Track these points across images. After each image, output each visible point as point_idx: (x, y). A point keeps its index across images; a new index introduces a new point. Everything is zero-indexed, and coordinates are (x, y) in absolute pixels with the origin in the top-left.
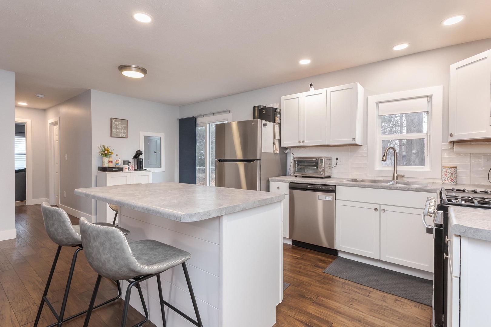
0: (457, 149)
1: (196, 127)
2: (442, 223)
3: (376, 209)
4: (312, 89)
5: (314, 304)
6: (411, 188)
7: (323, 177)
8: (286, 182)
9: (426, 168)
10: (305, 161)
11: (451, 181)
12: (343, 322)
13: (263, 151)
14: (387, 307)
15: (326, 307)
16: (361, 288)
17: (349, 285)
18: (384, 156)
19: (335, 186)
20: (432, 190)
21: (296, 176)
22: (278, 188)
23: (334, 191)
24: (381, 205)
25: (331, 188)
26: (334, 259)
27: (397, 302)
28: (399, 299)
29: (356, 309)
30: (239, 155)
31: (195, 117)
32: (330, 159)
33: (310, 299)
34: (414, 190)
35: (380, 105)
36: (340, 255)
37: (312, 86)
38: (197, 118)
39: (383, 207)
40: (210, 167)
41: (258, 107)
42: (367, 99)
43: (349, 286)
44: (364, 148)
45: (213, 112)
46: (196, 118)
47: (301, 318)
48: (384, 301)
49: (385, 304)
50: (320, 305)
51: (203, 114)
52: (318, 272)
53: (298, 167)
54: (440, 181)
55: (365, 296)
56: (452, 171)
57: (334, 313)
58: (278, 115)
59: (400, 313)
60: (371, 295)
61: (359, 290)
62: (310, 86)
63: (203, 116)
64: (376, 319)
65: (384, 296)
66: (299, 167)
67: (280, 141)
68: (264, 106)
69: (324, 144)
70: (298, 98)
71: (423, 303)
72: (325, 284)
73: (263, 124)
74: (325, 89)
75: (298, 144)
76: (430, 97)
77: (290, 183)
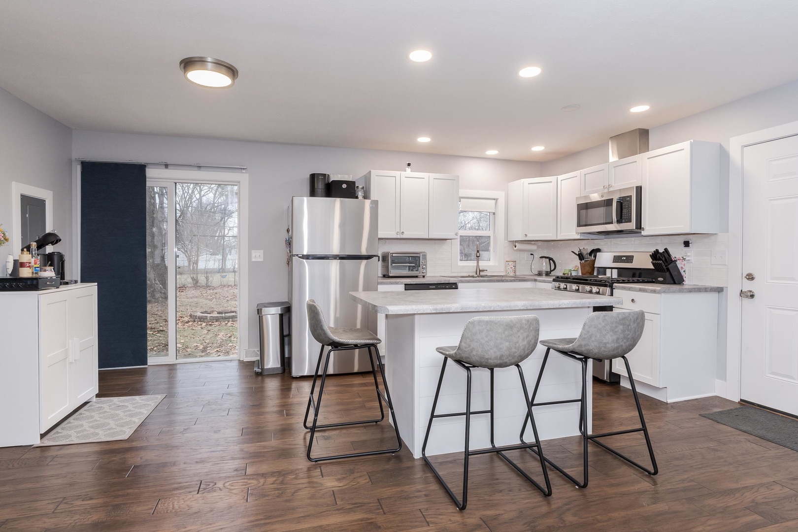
4: (408, 170)
7: (425, 275)
8: (400, 283)
9: (492, 263)
11: (514, 272)
19: (457, 283)
25: (454, 286)
31: (145, 165)
35: (462, 200)
37: (410, 166)
38: (147, 167)
41: (319, 175)
45: (199, 163)
46: (145, 168)
53: (392, 264)
54: (503, 274)
58: (361, 194)
62: (408, 166)
69: (427, 237)
70: (395, 177)
74: (427, 174)
75: (395, 236)
76: (496, 200)
77: (405, 285)
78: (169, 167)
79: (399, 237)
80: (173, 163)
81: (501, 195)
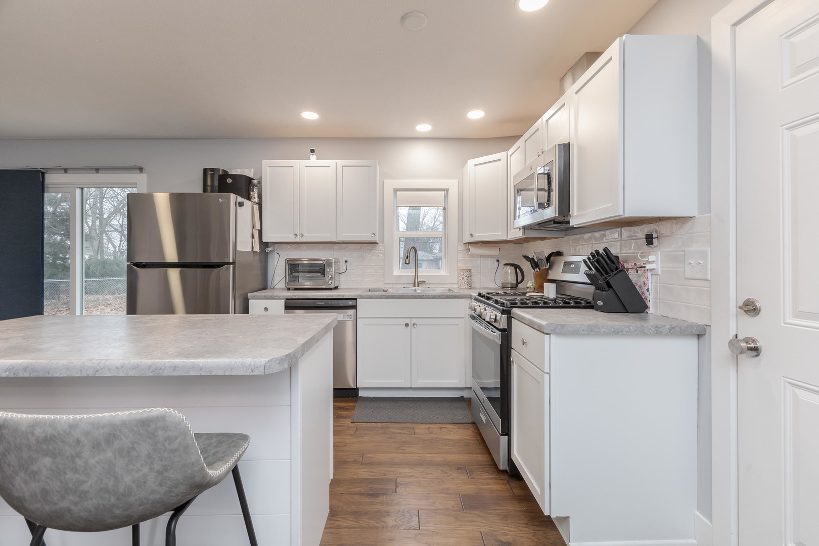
0: (473, 250)
1: (43, 192)
2: (506, 327)
3: (407, 325)
4: (313, 157)
5: (363, 466)
6: (442, 295)
7: (333, 287)
8: (279, 298)
9: (443, 272)
10: (298, 265)
11: (467, 285)
12: (405, 473)
13: (239, 249)
14: (437, 438)
15: (379, 464)
16: (403, 428)
17: (389, 428)
18: (407, 258)
19: (356, 299)
20: (461, 295)
21: (289, 289)
22: (266, 309)
23: (354, 307)
24: (412, 319)
25: (350, 303)
26: (356, 402)
27: (442, 429)
28: (442, 425)
29: (410, 453)
30: (171, 254)
31: (42, 170)
32: (337, 262)
33: (355, 461)
34: (445, 297)
35: (398, 193)
36: (361, 394)
37: (314, 152)
38: (46, 173)
39: (414, 321)
40: (84, 280)
41: (212, 170)
42: (383, 182)
43: (389, 430)
44: (380, 247)
45: (96, 165)
46: (43, 174)
47: (357, 489)
48: (432, 433)
49: (434, 436)
50: (371, 464)
51: (65, 166)
52: (346, 425)
53: (291, 274)
54: (456, 286)
55: (411, 434)
56: (467, 274)
57: (392, 467)
58: (256, 190)
59: (450, 440)
60: (417, 431)
61: (403, 430)
62: (311, 152)
63: (66, 170)
64: (433, 455)
65: (429, 428)
66: (294, 274)
67: (260, 232)
68: (224, 171)
69: (334, 240)
70: (293, 167)
71: (464, 422)
72: (362, 437)
73: (239, 202)
74: (334, 161)
75: (293, 239)
76: (447, 190)
77: (287, 299)
78: (68, 172)
79: (297, 239)
80: (73, 167)
81: (452, 185)
